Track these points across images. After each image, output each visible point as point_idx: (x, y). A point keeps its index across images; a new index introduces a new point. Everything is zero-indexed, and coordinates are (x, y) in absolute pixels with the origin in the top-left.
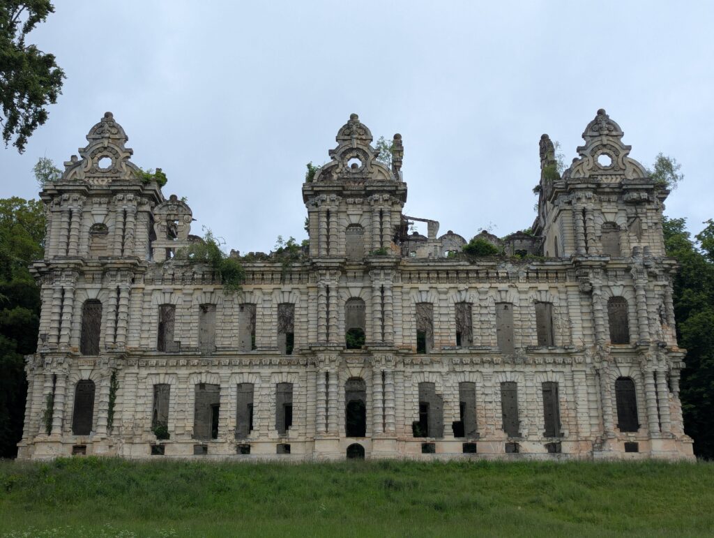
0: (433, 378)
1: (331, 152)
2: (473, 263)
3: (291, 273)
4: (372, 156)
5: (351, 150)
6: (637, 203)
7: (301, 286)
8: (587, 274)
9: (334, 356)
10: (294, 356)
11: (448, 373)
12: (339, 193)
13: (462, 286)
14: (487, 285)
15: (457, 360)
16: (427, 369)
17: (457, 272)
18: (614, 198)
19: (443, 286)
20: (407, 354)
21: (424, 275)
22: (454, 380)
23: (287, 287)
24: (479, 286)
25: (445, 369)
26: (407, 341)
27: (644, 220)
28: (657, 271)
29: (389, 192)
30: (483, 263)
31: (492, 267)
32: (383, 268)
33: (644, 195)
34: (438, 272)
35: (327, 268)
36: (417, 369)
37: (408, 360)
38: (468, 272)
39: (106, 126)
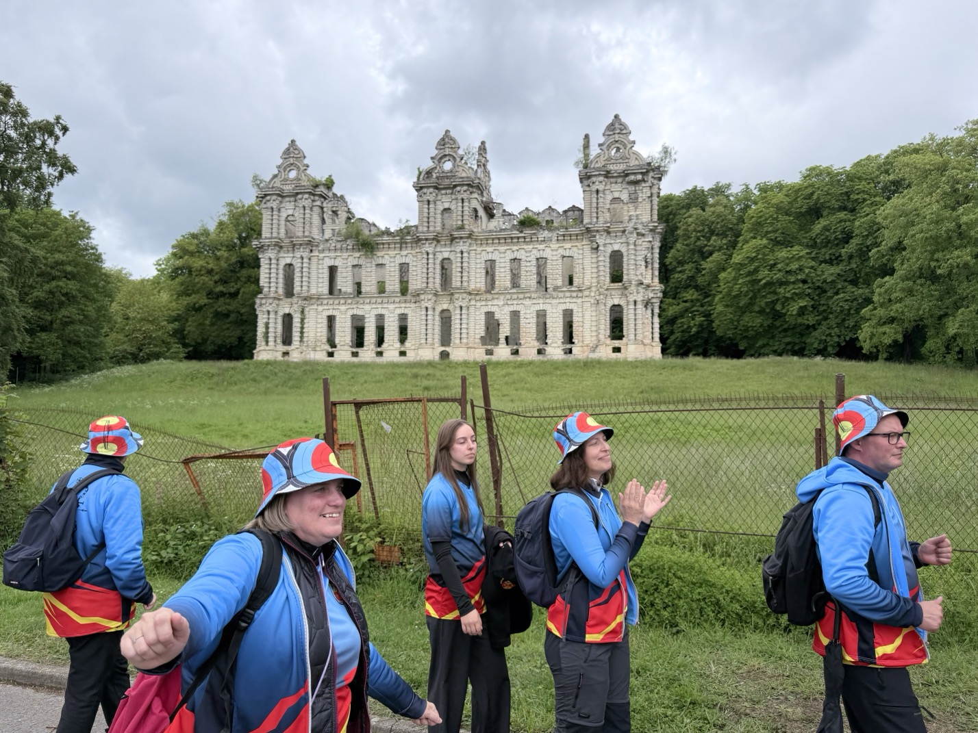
0: (493, 309)
1: (432, 158)
2: (521, 232)
3: (406, 243)
4: (458, 160)
5: (445, 156)
6: (636, 183)
7: (413, 252)
8: (595, 236)
9: (430, 296)
10: (408, 297)
11: (504, 305)
12: (436, 188)
13: (515, 248)
14: (531, 247)
15: (509, 297)
16: (490, 303)
17: (512, 238)
18: (620, 180)
19: (502, 248)
20: (477, 294)
21: (490, 241)
22: (508, 309)
23: (404, 253)
24: (525, 247)
25: (501, 303)
26: (478, 285)
27: (640, 195)
28: (643, 232)
29: (468, 185)
30: (528, 232)
31: (534, 234)
32: (461, 238)
33: (639, 177)
34: (499, 239)
35: (426, 239)
36: (484, 303)
37: (478, 298)
38: (518, 238)
39: (291, 149)
